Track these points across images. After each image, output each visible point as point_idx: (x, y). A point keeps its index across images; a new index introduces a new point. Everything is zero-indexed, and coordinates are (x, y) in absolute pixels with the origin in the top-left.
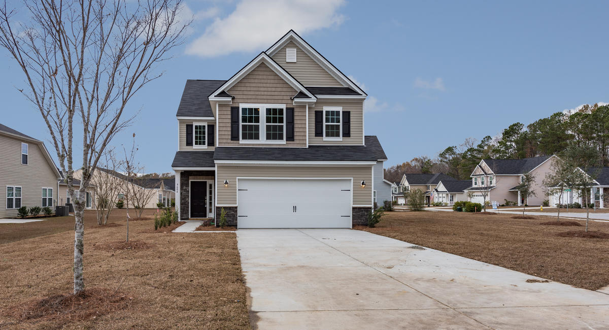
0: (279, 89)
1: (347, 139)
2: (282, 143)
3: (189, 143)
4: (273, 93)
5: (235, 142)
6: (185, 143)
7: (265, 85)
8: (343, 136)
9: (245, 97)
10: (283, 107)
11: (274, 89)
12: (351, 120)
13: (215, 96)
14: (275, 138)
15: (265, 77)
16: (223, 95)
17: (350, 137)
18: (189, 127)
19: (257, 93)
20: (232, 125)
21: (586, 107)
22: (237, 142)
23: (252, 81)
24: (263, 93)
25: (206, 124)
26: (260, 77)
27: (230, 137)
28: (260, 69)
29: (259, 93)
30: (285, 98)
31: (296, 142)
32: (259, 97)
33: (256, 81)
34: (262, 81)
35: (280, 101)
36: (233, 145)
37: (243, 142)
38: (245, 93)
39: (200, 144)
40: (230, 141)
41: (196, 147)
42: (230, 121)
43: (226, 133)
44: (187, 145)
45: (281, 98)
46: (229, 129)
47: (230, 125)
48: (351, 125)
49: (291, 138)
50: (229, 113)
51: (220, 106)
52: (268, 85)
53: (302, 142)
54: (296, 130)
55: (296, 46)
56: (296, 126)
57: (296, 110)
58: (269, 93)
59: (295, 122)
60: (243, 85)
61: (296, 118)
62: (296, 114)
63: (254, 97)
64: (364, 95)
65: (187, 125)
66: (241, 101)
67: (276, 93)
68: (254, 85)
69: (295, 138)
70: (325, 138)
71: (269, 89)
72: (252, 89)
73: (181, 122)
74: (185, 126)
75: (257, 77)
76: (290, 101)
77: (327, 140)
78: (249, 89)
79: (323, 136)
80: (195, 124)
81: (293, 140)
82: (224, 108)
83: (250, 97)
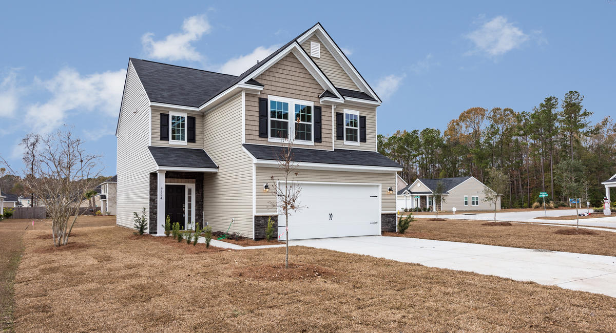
0: (308, 85)
1: (363, 144)
2: (310, 144)
3: (164, 137)
4: (301, 88)
5: (264, 139)
6: (159, 136)
7: (293, 78)
8: (360, 141)
9: (273, 88)
10: (311, 104)
11: (302, 84)
12: (367, 126)
13: (245, 83)
14: (303, 138)
15: (293, 69)
16: (253, 83)
17: (365, 142)
18: (164, 117)
19: (285, 86)
20: (260, 119)
21: (399, 132)
22: (266, 139)
23: (281, 71)
24: (291, 87)
25: (185, 115)
26: (289, 68)
27: (257, 133)
28: (288, 59)
29: (288, 86)
30: (313, 95)
31: (323, 144)
32: (288, 91)
33: (285, 72)
34: (291, 73)
35: (308, 98)
36: (261, 142)
37: (273, 141)
38: (274, 84)
39: (178, 139)
40: (257, 138)
41: (172, 143)
42: (257, 114)
43: (254, 128)
44: (161, 139)
45: (309, 94)
46: (257, 124)
47: (257, 119)
48: (367, 131)
49: (318, 139)
50: (257, 104)
51: (247, 95)
52: (297, 79)
53: (328, 144)
54: (323, 131)
55: (319, 42)
56: (323, 127)
57: (323, 109)
58: (297, 88)
59: (323, 122)
60: (271, 74)
61: (323, 118)
62: (323, 113)
63: (282, 90)
64: (379, 101)
65: (162, 115)
66: (269, 92)
67: (305, 89)
68: (283, 76)
69: (323, 139)
70: (346, 142)
71: (298, 83)
72: (281, 80)
73: (154, 109)
74: (159, 116)
75: (286, 68)
76: (317, 100)
77: (347, 145)
78: (277, 80)
79: (343, 140)
80: (171, 114)
81: (321, 142)
82: (252, 99)
83: (278, 89)
